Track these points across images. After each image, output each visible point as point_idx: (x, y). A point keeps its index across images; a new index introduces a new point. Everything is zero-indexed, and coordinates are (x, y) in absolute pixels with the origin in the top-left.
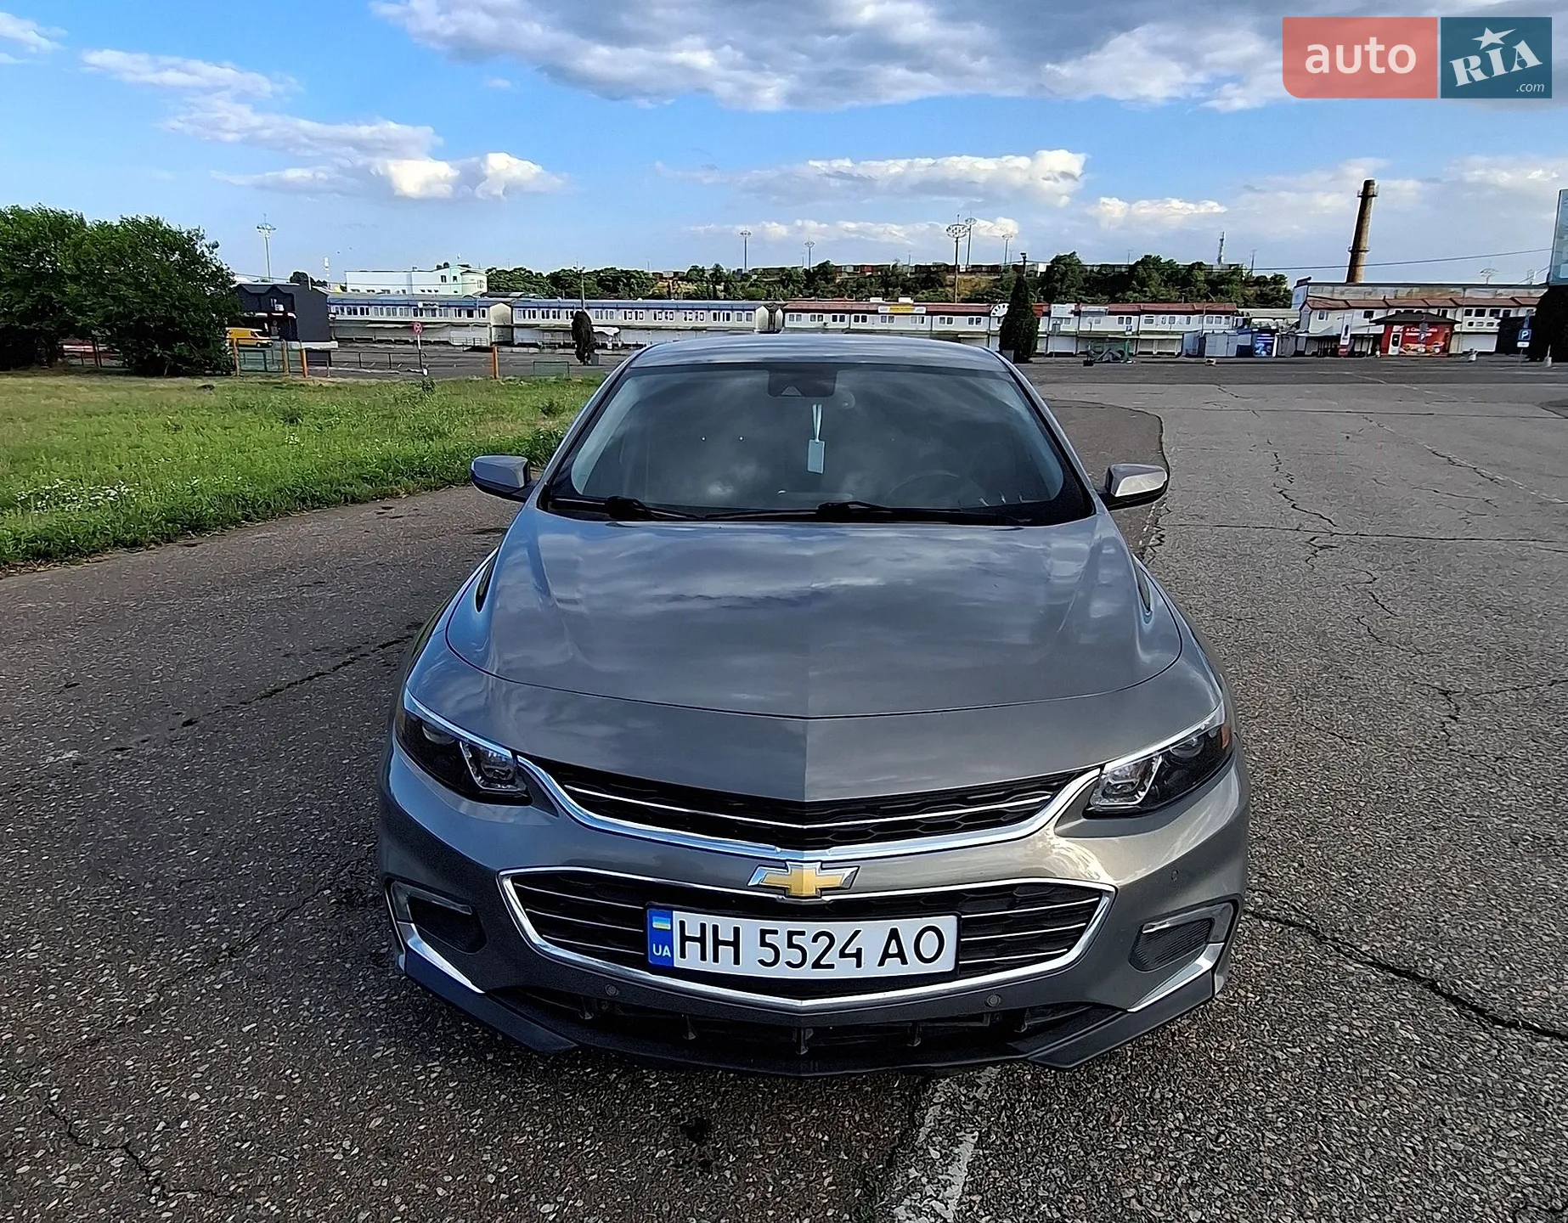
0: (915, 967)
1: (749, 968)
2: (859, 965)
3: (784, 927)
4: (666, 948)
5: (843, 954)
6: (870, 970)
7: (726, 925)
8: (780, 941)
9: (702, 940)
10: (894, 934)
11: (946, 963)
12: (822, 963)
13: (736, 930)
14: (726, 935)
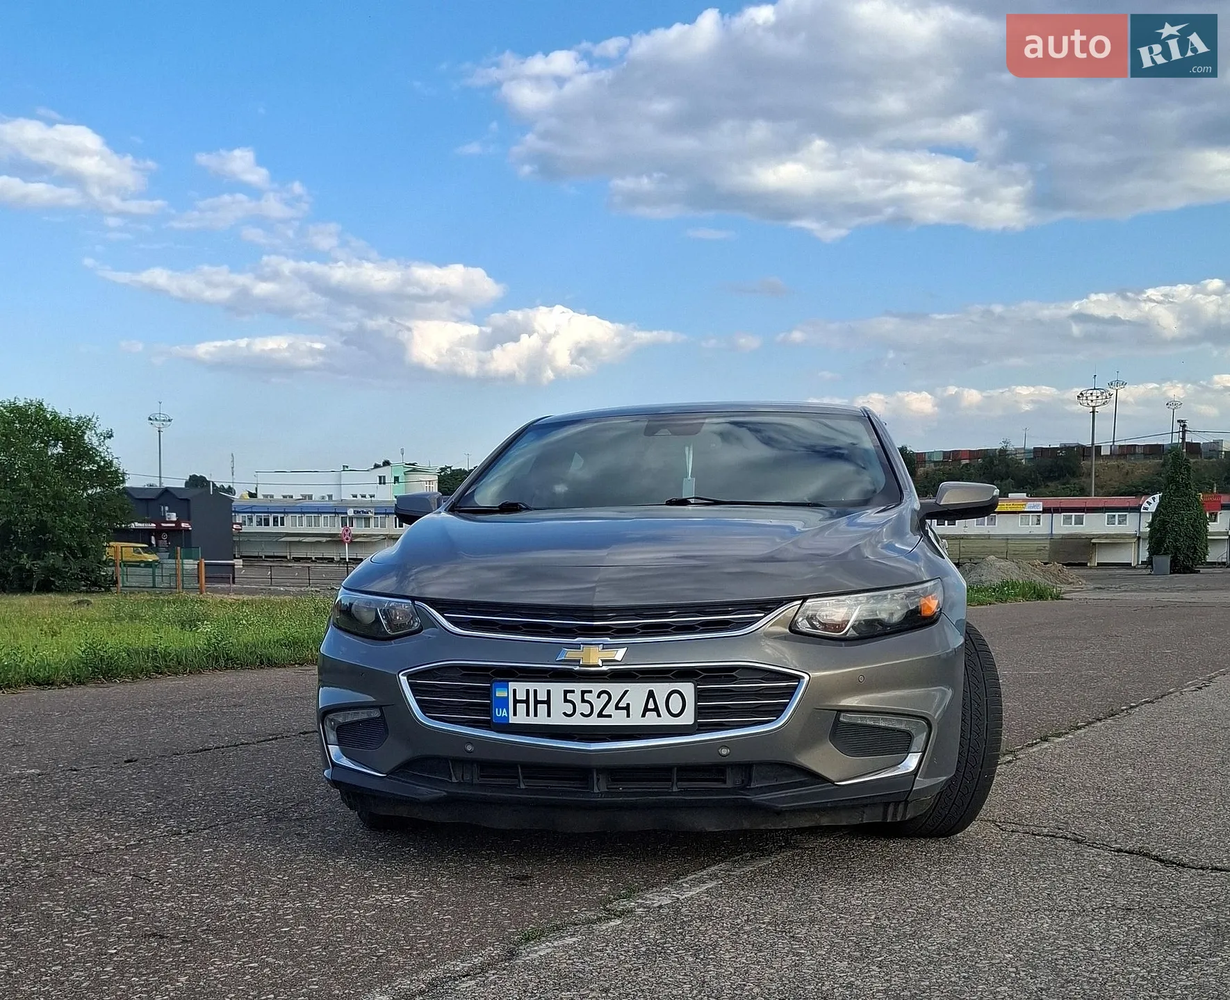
0: (666, 720)
1: (557, 719)
2: (628, 716)
3: (578, 687)
4: (505, 710)
5: (617, 708)
6: (636, 720)
7: (542, 688)
8: (575, 697)
9: (527, 702)
10: (651, 694)
11: (688, 718)
12: (604, 713)
13: (549, 692)
14: (542, 696)
